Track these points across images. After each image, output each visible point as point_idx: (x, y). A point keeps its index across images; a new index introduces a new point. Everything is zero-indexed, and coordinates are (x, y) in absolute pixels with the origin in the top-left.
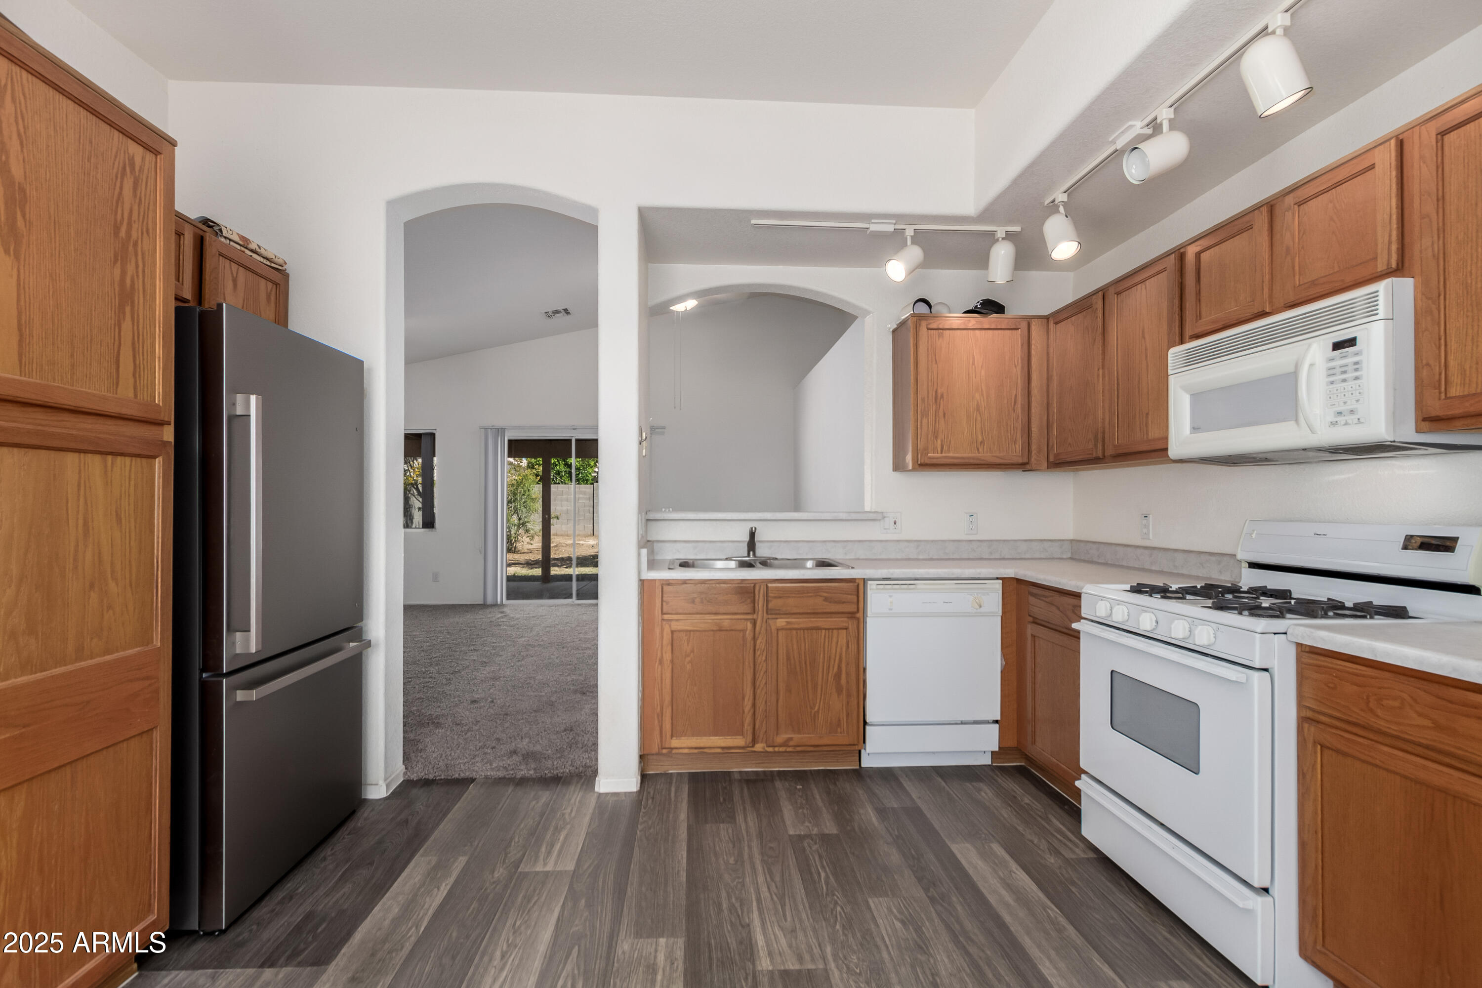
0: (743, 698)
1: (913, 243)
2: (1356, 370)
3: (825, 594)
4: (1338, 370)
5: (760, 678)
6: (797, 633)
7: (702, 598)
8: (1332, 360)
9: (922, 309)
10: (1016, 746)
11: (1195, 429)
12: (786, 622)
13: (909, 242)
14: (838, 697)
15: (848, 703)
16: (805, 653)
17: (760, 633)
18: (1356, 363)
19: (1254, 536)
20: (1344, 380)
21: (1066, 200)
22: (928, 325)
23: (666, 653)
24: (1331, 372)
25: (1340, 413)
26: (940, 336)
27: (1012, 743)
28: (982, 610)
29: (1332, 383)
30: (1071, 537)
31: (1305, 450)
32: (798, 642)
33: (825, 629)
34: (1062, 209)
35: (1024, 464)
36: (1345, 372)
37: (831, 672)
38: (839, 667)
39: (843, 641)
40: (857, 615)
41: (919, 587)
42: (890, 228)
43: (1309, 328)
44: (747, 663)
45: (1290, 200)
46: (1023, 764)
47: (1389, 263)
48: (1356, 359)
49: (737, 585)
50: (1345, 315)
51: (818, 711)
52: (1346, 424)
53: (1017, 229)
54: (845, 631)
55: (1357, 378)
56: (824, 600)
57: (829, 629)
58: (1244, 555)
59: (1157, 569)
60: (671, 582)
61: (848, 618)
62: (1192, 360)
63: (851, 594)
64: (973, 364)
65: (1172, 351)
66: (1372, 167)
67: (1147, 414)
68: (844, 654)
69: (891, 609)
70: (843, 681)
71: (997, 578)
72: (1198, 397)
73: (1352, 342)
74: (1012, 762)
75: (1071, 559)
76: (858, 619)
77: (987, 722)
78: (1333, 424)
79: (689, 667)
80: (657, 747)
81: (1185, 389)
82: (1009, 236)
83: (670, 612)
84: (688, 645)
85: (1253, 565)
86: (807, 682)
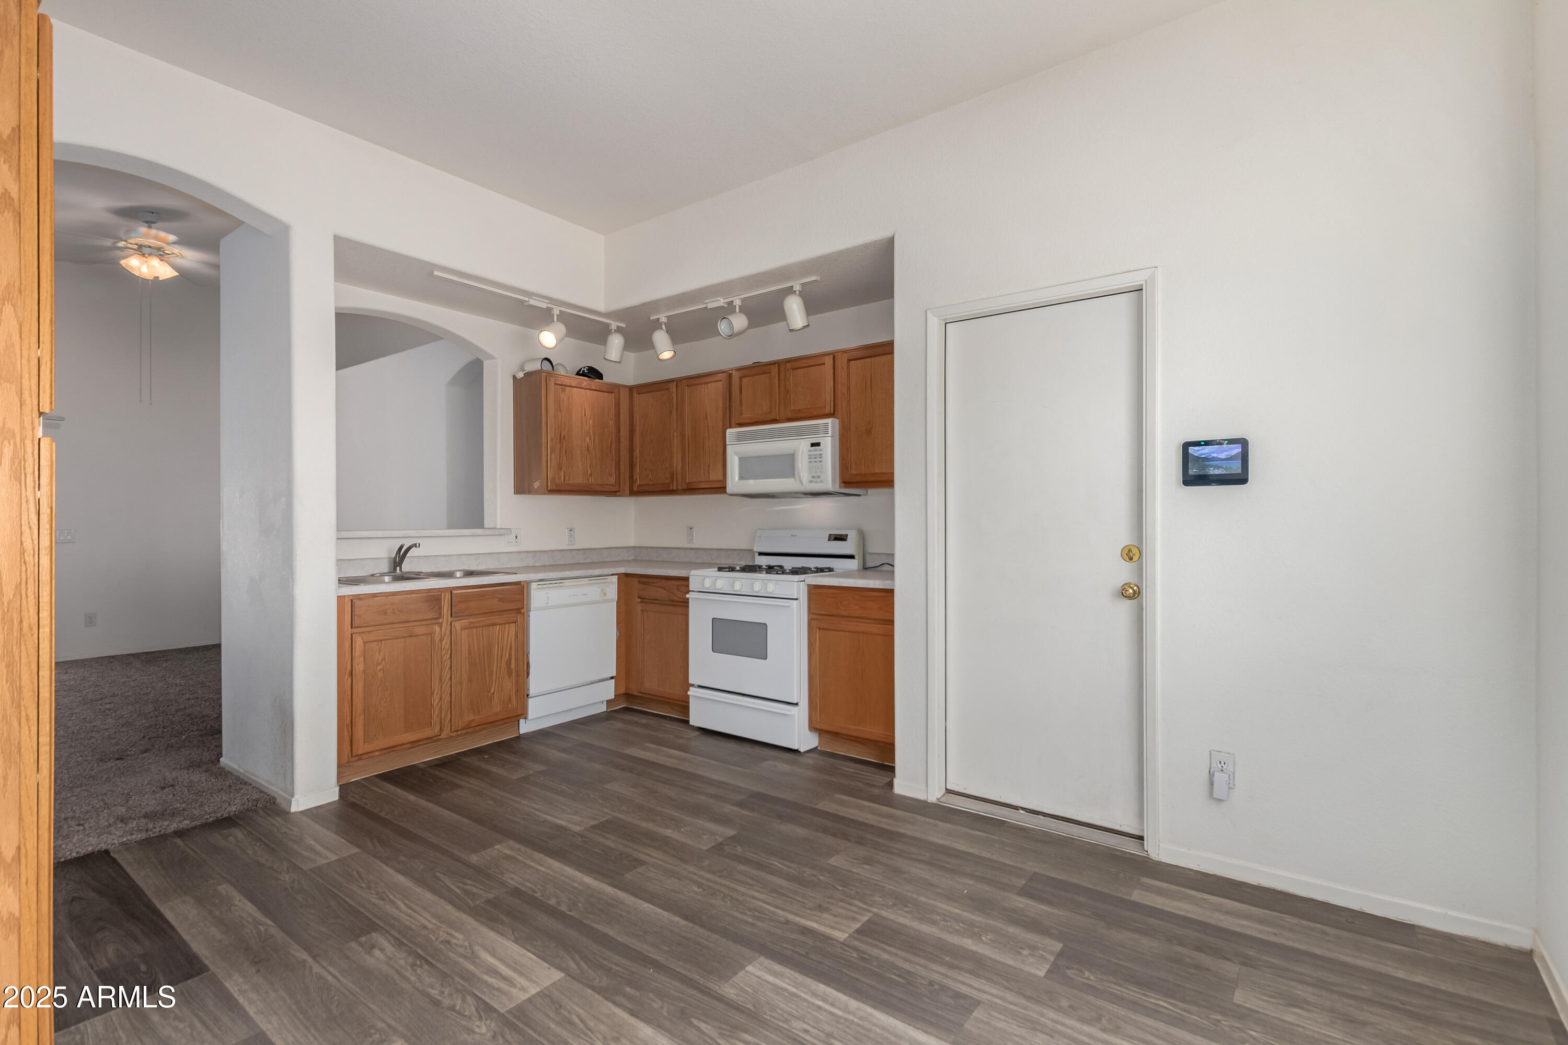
0: (432, 694)
1: (558, 320)
2: (821, 458)
3: (500, 596)
4: (813, 457)
5: (445, 674)
6: (477, 631)
7: (394, 609)
8: (810, 451)
9: (547, 366)
10: (624, 692)
11: (741, 478)
12: (470, 622)
13: (555, 320)
14: (509, 678)
15: (517, 682)
16: (483, 647)
17: (445, 635)
18: (820, 455)
19: (762, 538)
20: (815, 462)
21: (666, 321)
22: (556, 380)
23: (358, 664)
24: (810, 457)
25: (813, 477)
26: (563, 390)
27: (622, 691)
28: (606, 598)
29: (811, 462)
30: (633, 545)
31: (797, 493)
32: (477, 639)
33: (500, 624)
34: (664, 327)
35: (616, 492)
36: (815, 458)
37: (503, 659)
38: (510, 655)
39: (512, 633)
40: (522, 611)
41: (565, 584)
42: (544, 306)
43: (800, 433)
44: (435, 663)
45: (789, 365)
46: (625, 706)
47: (830, 411)
48: (820, 452)
49: (426, 594)
50: (814, 430)
51: (494, 693)
52: (816, 482)
53: (623, 325)
54: (514, 624)
55: (821, 462)
56: (499, 601)
57: (501, 624)
58: (757, 549)
59: (701, 561)
60: (361, 596)
61: (516, 613)
62: (740, 438)
63: (518, 594)
64: (585, 415)
65: (729, 431)
66: (824, 364)
67: (709, 465)
68: (513, 643)
69: (548, 603)
70: (513, 665)
71: (613, 575)
72: (742, 460)
73: (818, 444)
74: (619, 706)
75: (635, 560)
76: (523, 613)
77: (606, 679)
78: (811, 482)
79: (380, 674)
80: (346, 757)
81: (736, 454)
82: (619, 330)
83: (362, 625)
84: (379, 654)
85: (760, 554)
86: (485, 670)
